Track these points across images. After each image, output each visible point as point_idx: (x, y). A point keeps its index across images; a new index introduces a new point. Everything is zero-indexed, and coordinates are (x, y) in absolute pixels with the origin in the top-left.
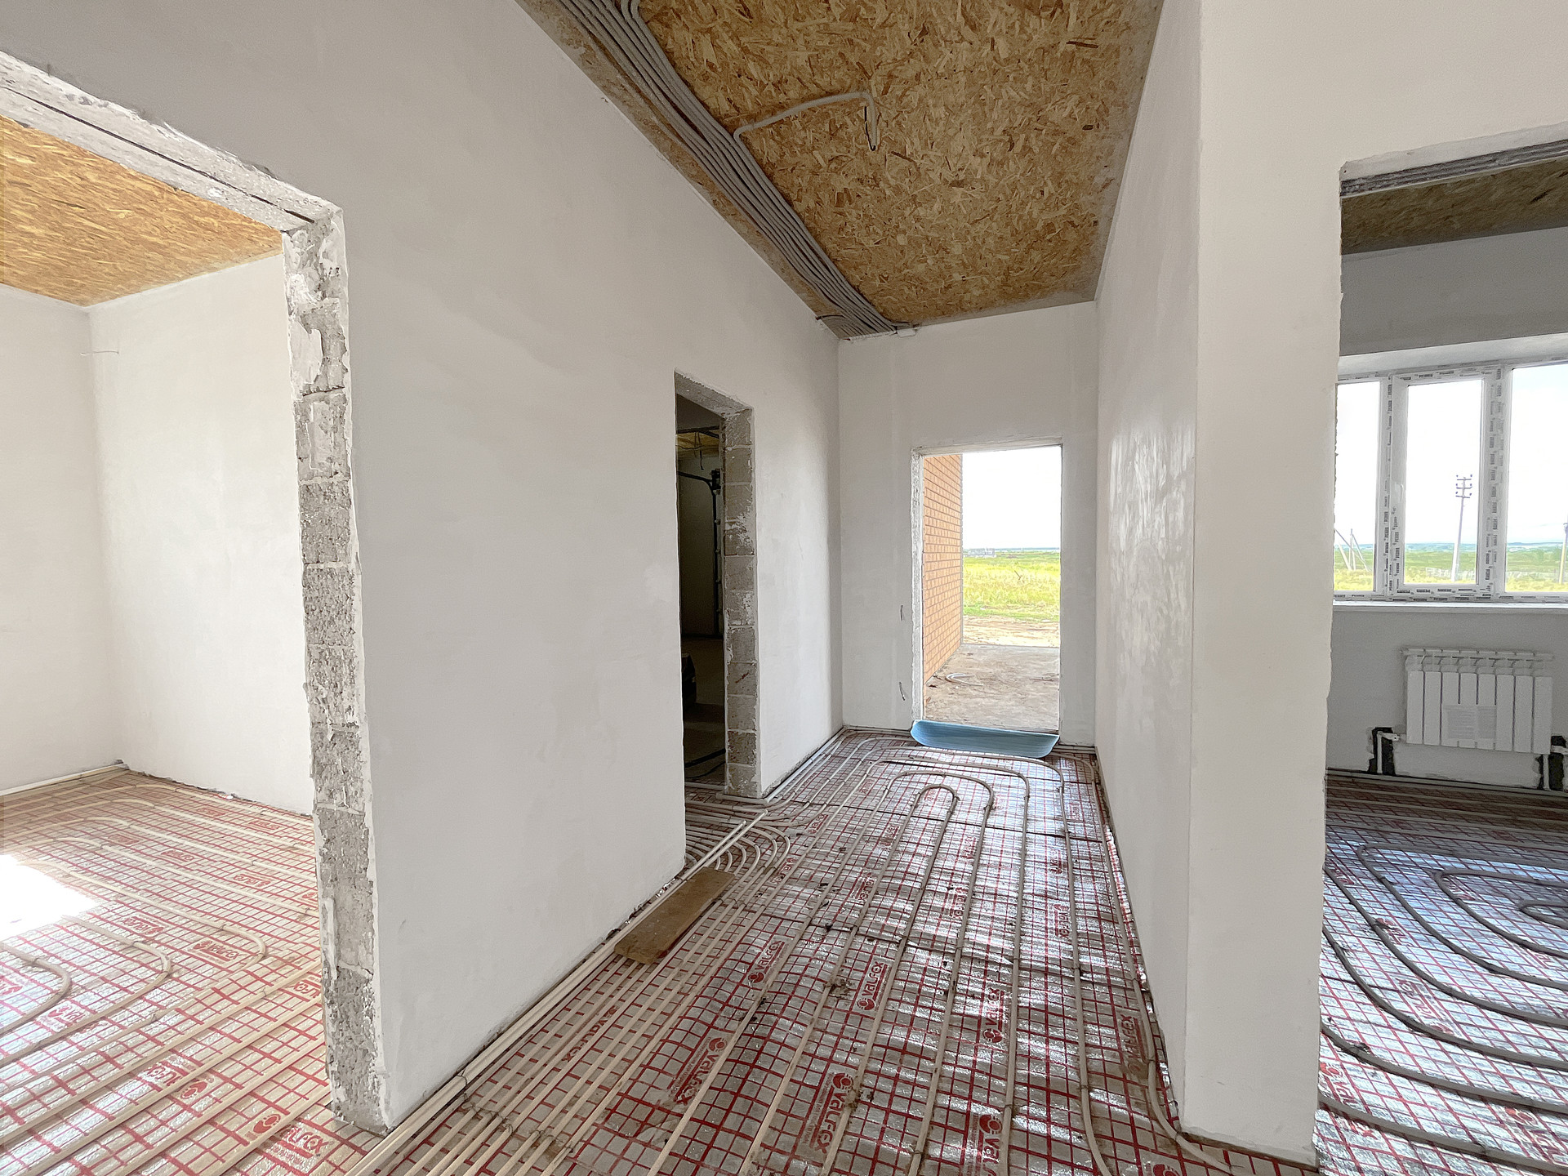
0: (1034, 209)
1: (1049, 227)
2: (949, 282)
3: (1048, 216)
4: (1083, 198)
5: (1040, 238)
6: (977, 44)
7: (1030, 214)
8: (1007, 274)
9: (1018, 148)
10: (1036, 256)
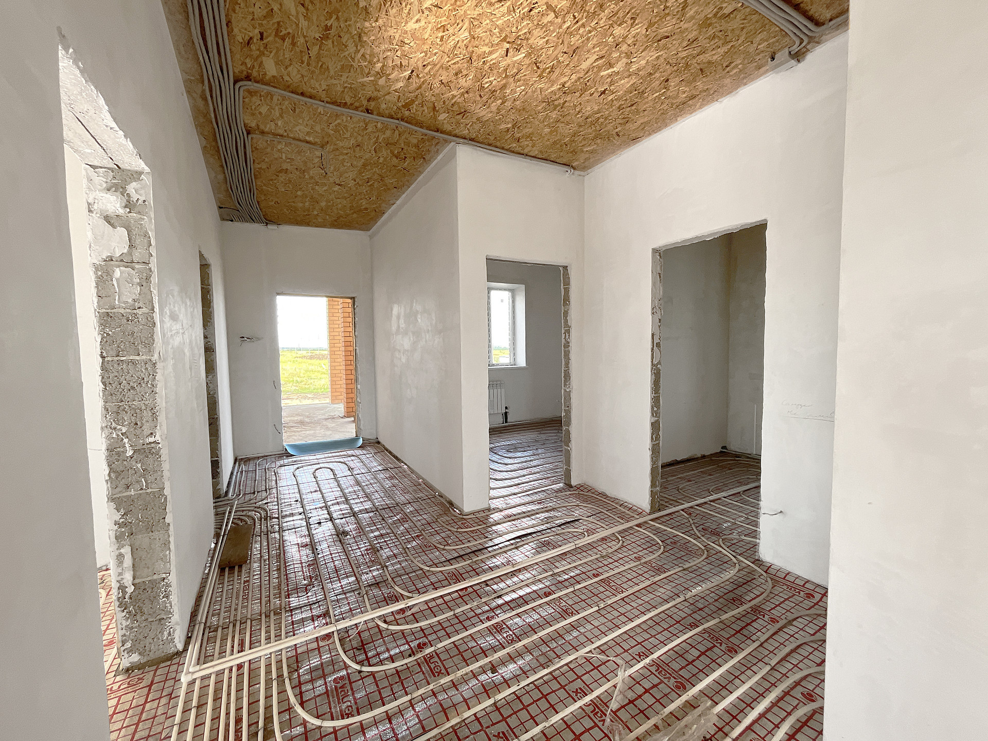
0: (364, 202)
1: (366, 209)
2: (309, 213)
3: (367, 206)
4: (383, 205)
5: (361, 210)
6: (374, 156)
7: (361, 203)
8: (338, 218)
9: (369, 184)
10: (355, 216)
